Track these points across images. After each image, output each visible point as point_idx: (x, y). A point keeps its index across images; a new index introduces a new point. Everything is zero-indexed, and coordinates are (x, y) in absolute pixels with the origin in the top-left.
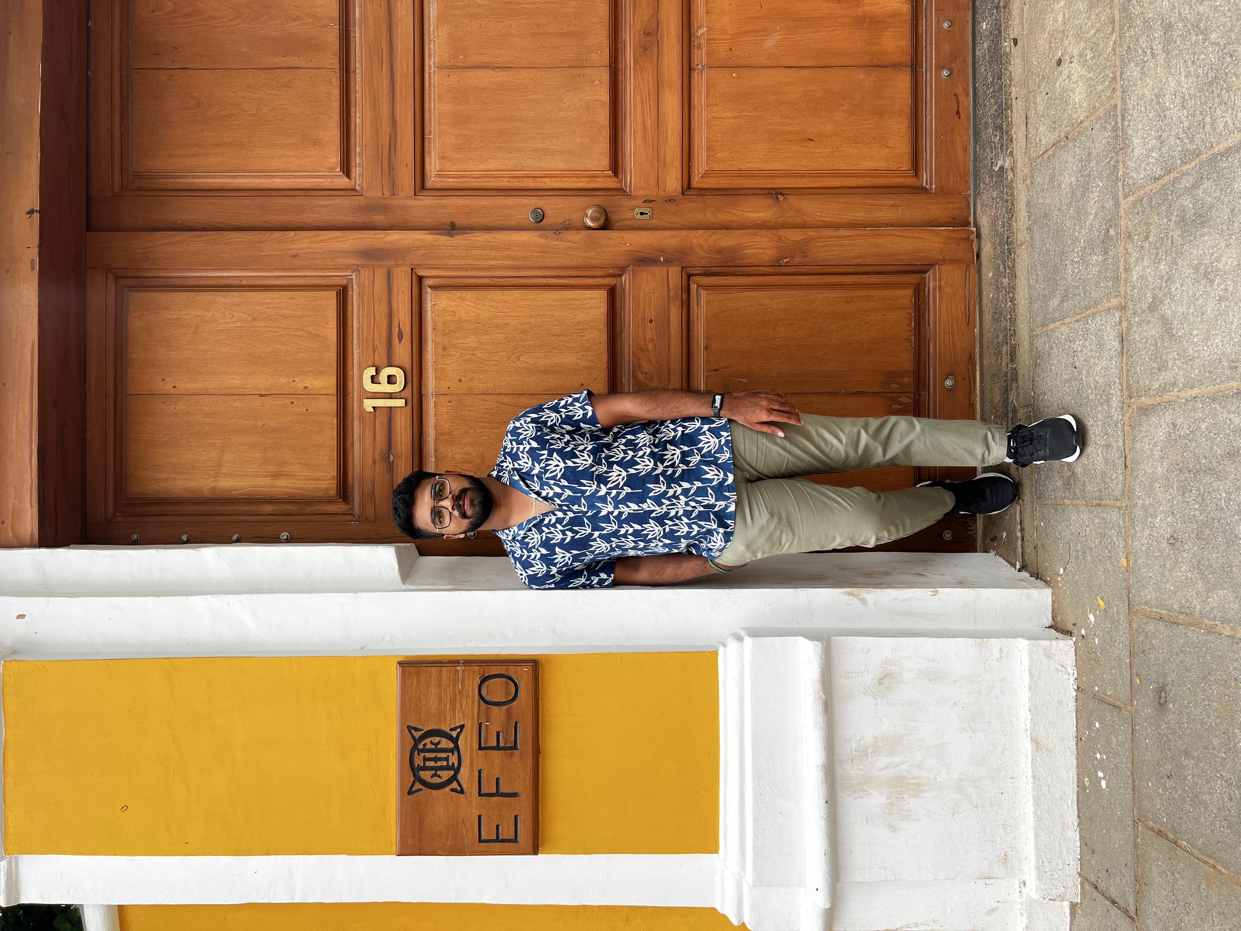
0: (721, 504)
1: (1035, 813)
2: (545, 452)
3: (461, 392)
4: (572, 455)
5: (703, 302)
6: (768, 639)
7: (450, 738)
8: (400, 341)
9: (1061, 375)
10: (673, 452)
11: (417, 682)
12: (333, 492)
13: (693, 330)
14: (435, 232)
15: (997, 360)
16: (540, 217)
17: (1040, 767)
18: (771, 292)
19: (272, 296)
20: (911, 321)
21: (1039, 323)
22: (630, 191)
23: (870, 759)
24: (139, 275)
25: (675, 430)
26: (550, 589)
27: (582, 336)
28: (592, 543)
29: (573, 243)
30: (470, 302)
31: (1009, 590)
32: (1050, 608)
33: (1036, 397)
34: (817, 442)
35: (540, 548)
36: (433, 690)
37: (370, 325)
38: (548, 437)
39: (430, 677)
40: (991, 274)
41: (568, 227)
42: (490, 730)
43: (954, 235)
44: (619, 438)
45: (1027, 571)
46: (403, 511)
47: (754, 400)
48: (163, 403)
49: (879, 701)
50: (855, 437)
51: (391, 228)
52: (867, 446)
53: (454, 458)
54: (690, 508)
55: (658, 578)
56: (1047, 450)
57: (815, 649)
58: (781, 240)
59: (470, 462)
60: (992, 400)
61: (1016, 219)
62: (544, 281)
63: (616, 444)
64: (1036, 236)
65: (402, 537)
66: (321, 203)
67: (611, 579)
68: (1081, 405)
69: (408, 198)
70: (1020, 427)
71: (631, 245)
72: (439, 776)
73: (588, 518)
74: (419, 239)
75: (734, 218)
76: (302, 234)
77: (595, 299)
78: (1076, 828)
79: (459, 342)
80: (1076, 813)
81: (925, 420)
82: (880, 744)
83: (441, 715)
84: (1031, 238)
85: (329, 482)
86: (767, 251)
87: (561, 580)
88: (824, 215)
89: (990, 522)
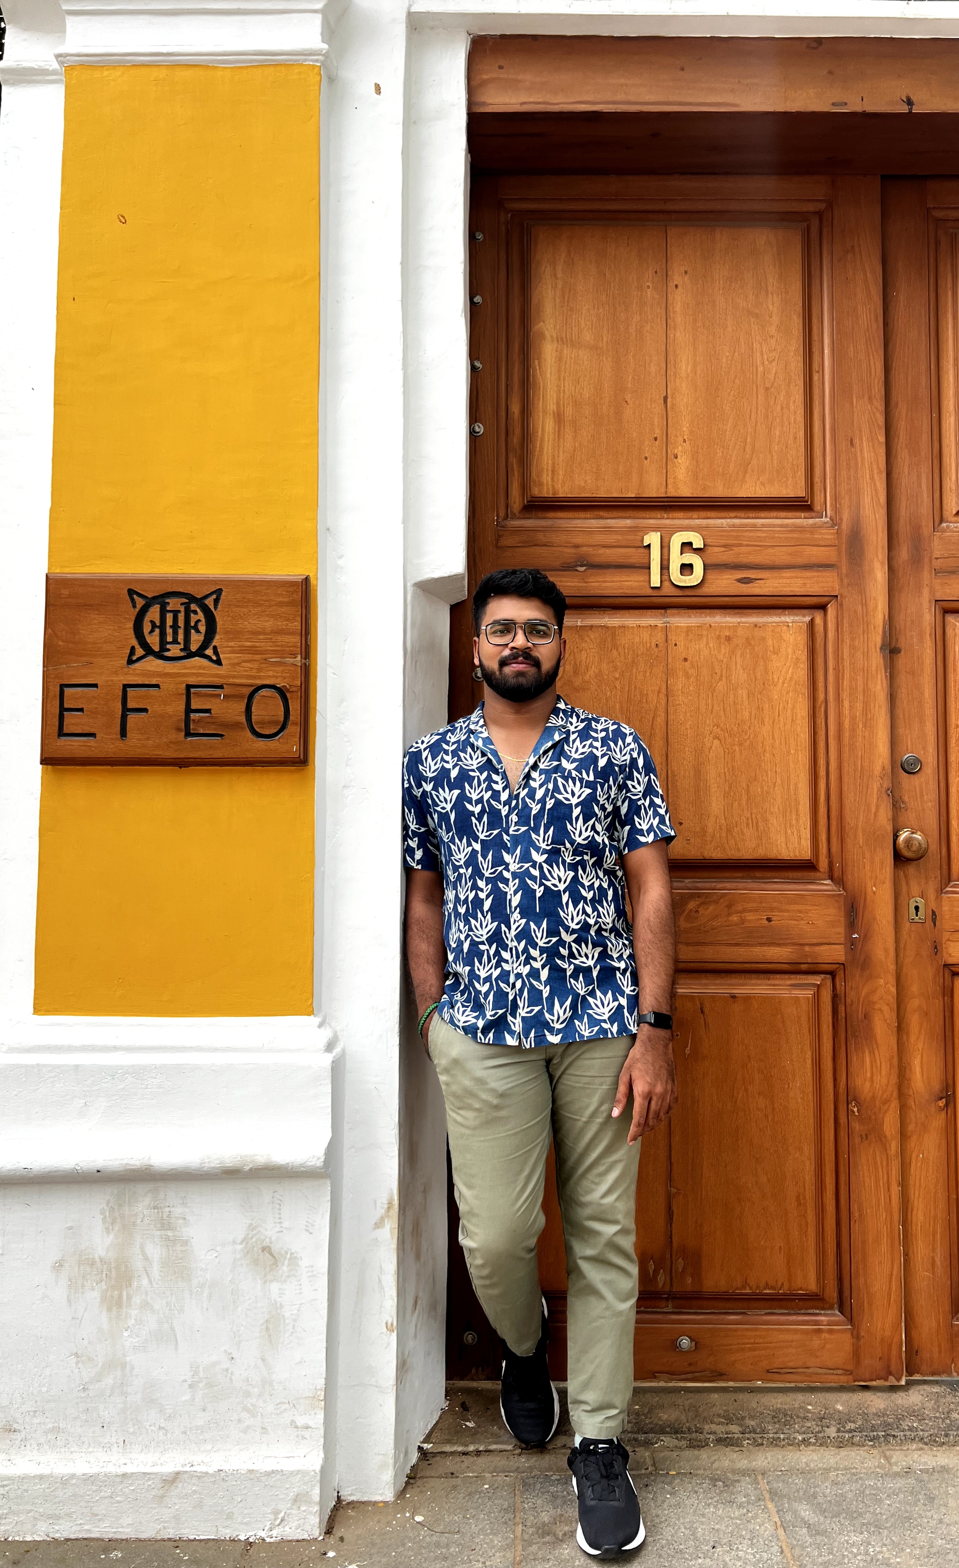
0: (517, 1024)
1: (73, 1476)
2: (592, 778)
3: (670, 660)
4: (588, 815)
5: (797, 992)
6: (328, 1089)
7: (205, 645)
8: (740, 581)
9: (702, 1523)
10: (590, 956)
11: (280, 602)
12: (536, 492)
13: (757, 979)
14: (887, 626)
15: (719, 1416)
16: (910, 768)
17: (140, 1485)
18: (811, 1089)
19: (798, 413)
20: (772, 1288)
21: (775, 1485)
22: (947, 892)
23: (158, 1233)
24: (825, 242)
25: (620, 958)
26: (403, 780)
27: (748, 824)
28: (465, 840)
29: (875, 814)
30: (792, 673)
31: (393, 1437)
32: (366, 1499)
33: (669, 1479)
34: (603, 1161)
35: (457, 768)
36: (269, 624)
37: (761, 541)
38: (611, 782)
39: (288, 620)
40: (840, 1407)
41: (897, 805)
42: (213, 700)
43: (894, 1352)
44: (609, 878)
45: (419, 1459)
46: (511, 582)
47: (664, 1073)
48: (656, 272)
49: (239, 1247)
50: (610, 1217)
51: (892, 570)
52: (597, 1233)
53: (581, 651)
54: (512, 979)
55: (414, 930)
56: (593, 1503)
57: (314, 1157)
58: (884, 1104)
59: (576, 673)
60: (662, 1407)
61: (921, 1449)
62: (822, 773)
63: (601, 874)
64: (900, 1483)
65: (476, 582)
66: (924, 477)
67: (414, 865)
68: (660, 1556)
69: (932, 591)
70: (625, 1456)
71: (874, 893)
72: (152, 631)
73: (499, 835)
74: (876, 606)
75: (913, 1039)
76: (882, 451)
77: (799, 843)
78: (51, 1535)
79: (739, 660)
80: (72, 1536)
81: (633, 1316)
82: (178, 1248)
83: (235, 634)
84: (896, 1474)
85: (550, 487)
86: (868, 1084)
87: (412, 797)
88: (919, 1164)
89: (488, 1401)
